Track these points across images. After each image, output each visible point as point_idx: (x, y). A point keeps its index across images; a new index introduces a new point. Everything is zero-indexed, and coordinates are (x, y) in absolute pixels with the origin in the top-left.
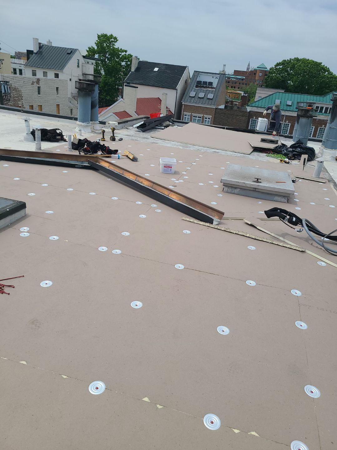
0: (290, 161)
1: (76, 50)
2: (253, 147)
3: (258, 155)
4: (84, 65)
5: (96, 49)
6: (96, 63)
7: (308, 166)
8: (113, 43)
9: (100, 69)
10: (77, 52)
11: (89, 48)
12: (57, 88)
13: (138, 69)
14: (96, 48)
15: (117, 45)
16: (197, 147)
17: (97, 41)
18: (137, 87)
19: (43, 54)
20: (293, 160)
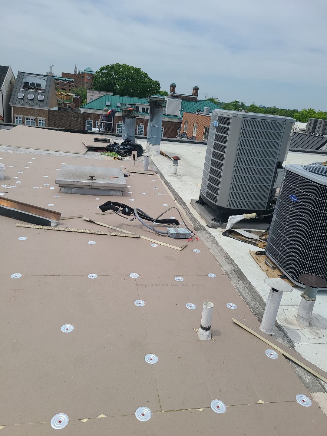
0: (122, 158)
2: (87, 147)
3: (93, 154)
7: (138, 161)
16: (28, 150)
20: (125, 156)
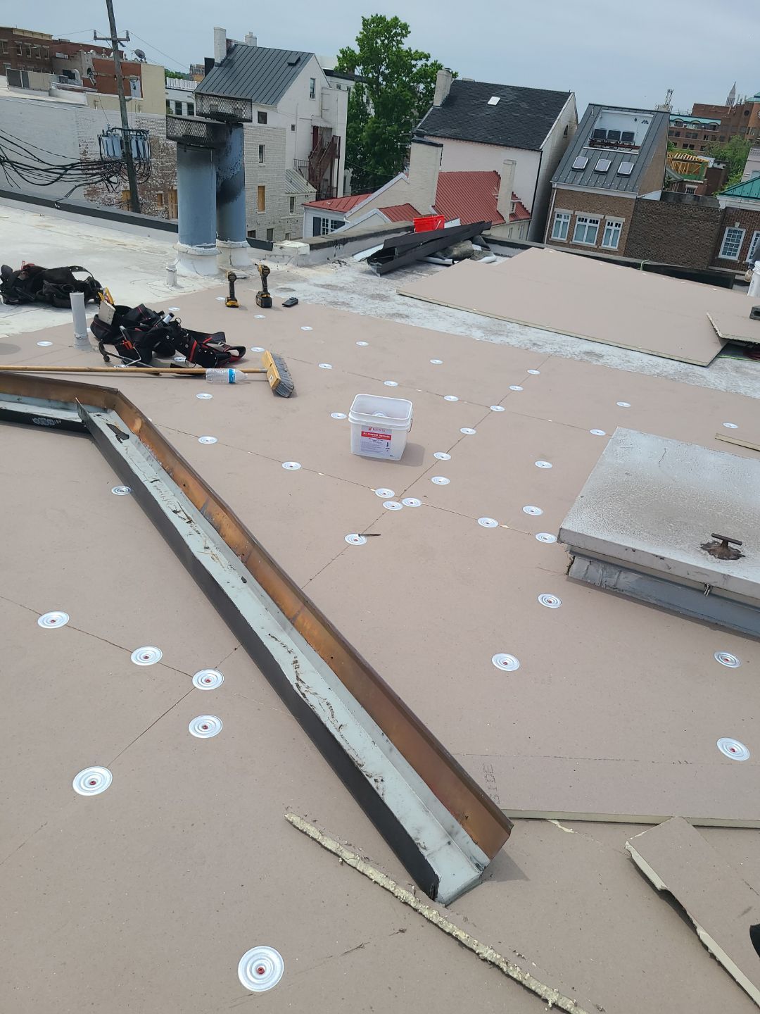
1: (310, 55)
2: (723, 340)
3: (737, 369)
4: (325, 91)
5: (357, 54)
6: (357, 87)
8: (399, 38)
9: (365, 101)
10: (311, 62)
11: (342, 52)
12: (261, 148)
13: (449, 101)
14: (357, 51)
15: (408, 44)
16: (532, 334)
17: (361, 33)
18: (441, 146)
19: (236, 66)
